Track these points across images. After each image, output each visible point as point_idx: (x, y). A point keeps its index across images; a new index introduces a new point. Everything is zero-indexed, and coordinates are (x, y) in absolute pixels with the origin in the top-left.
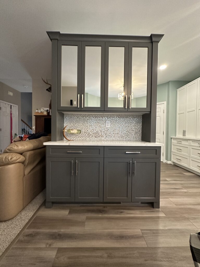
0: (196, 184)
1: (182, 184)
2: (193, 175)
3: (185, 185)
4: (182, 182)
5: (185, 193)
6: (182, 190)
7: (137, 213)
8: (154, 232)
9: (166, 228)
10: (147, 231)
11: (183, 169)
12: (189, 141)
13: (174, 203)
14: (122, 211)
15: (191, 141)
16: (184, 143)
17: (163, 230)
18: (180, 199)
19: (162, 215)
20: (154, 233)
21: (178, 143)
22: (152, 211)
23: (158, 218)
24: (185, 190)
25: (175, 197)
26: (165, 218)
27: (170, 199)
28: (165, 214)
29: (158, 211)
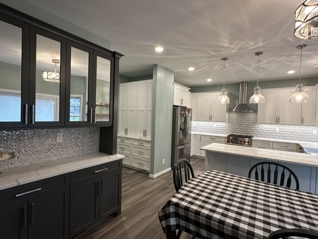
0: (138, 180)
1: (129, 184)
2: (134, 171)
3: (131, 184)
4: (129, 182)
5: (134, 191)
6: (131, 190)
7: (106, 229)
8: (124, 233)
9: (131, 226)
10: (119, 237)
11: (126, 168)
12: (131, 140)
13: (129, 204)
14: (91, 236)
15: (132, 140)
16: (126, 141)
17: (129, 228)
18: (132, 198)
19: (124, 218)
20: (124, 235)
21: (121, 142)
22: (116, 220)
23: (123, 222)
24: (133, 189)
25: (128, 198)
26: (127, 219)
27: (125, 202)
28: (126, 216)
29: (121, 217)
